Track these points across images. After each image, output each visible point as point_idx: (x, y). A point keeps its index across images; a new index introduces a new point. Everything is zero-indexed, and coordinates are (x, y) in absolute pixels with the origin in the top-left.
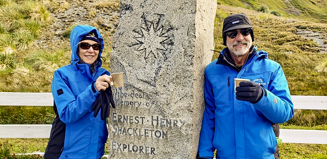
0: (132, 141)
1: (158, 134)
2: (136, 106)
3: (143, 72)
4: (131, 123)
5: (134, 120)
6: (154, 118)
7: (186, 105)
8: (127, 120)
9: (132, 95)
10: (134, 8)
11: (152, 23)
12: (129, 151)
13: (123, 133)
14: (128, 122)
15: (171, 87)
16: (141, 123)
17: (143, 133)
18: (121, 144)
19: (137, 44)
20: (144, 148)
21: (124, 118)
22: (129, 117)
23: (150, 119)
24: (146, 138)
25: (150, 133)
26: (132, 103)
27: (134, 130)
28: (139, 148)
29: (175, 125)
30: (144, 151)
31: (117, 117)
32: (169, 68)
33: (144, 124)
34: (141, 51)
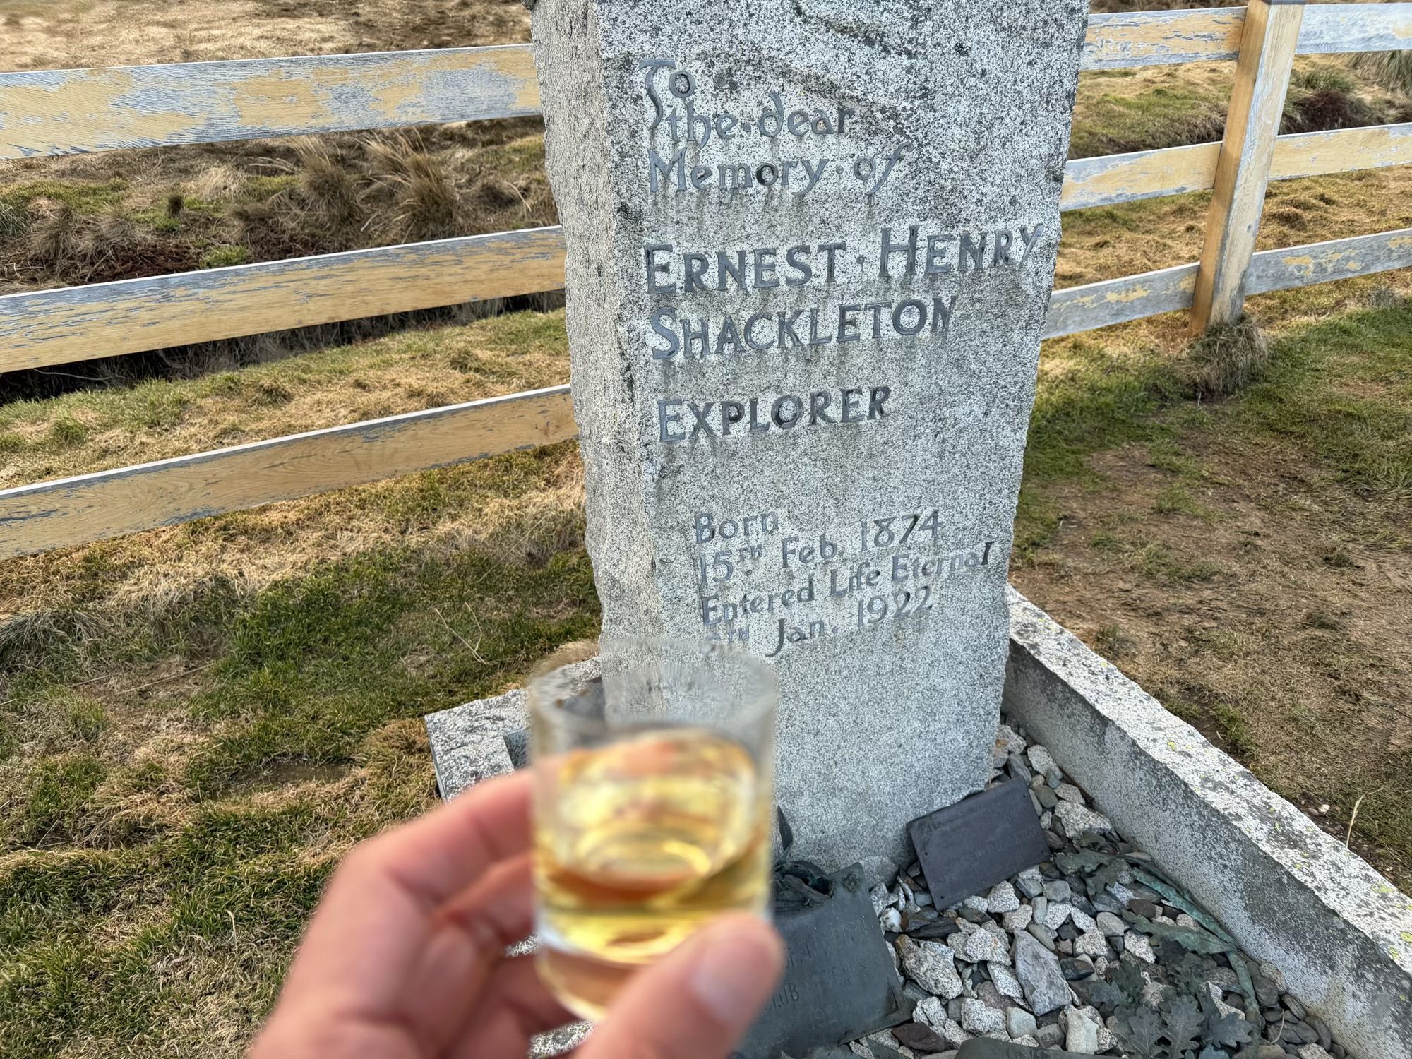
0: (775, 378)
1: (909, 320)
2: (795, 187)
4: (766, 289)
5: (785, 271)
6: (894, 241)
8: (739, 277)
9: (771, 126)
12: (755, 427)
13: (720, 350)
14: (750, 282)
16: (822, 280)
17: (830, 326)
18: (709, 406)
20: (835, 395)
21: (724, 266)
22: (750, 259)
23: (872, 250)
24: (844, 352)
25: (865, 321)
26: (773, 169)
27: (782, 324)
28: (807, 406)
29: (1002, 256)
30: (834, 412)
31: (678, 266)
33: (841, 280)
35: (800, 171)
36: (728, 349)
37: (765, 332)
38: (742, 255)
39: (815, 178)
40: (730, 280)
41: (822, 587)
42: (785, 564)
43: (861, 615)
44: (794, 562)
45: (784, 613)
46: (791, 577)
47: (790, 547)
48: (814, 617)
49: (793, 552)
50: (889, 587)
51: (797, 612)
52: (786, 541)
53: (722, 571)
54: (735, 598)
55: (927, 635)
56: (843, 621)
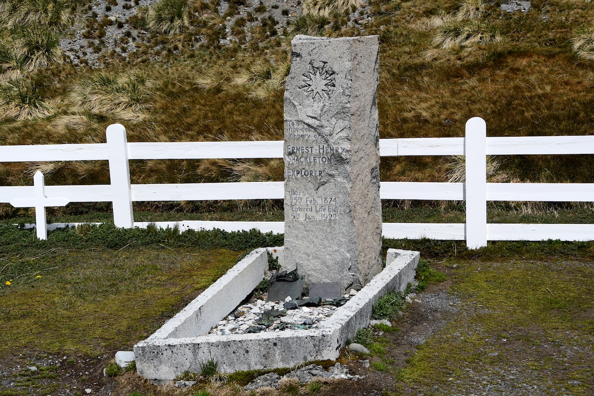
0: (304, 167)
1: (324, 160)
2: (306, 138)
3: (311, 109)
4: (303, 153)
5: (305, 150)
6: (320, 147)
7: (345, 135)
8: (299, 150)
9: (303, 130)
10: (303, 56)
11: (318, 68)
12: (302, 176)
14: (300, 151)
15: (334, 121)
16: (311, 152)
17: (312, 160)
18: (295, 171)
19: (307, 86)
20: (314, 171)
21: (297, 149)
22: (300, 148)
23: (318, 148)
24: (315, 164)
25: (318, 159)
26: (303, 135)
27: (305, 158)
28: (309, 173)
29: (336, 151)
30: (313, 174)
31: (291, 148)
32: (331, 105)
33: (313, 152)
34: (309, 92)
35: (307, 136)
36: (297, 161)
37: (302, 160)
39: (309, 137)
40: (297, 151)
41: (314, 209)
42: (306, 202)
43: (322, 217)
44: (308, 202)
45: (306, 212)
46: (308, 205)
47: (308, 199)
48: (312, 215)
50: (328, 213)
51: (309, 213)
52: (307, 198)
53: (295, 201)
54: (297, 207)
55: (337, 226)
56: (318, 217)
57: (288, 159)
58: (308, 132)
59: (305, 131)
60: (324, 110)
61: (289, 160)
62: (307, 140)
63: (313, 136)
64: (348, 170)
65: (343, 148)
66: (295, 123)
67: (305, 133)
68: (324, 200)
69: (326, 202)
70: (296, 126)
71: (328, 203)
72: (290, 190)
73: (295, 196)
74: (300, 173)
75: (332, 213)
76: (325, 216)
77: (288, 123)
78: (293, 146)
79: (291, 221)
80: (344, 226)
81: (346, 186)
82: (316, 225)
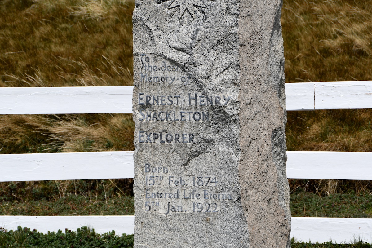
0: (165, 128)
1: (197, 117)
2: (169, 82)
3: (176, 37)
4: (163, 105)
5: (167, 102)
6: (191, 97)
7: (231, 78)
8: (157, 102)
9: (163, 69)
12: (162, 142)
13: (153, 120)
14: (160, 103)
15: (212, 54)
16: (176, 104)
17: (178, 117)
18: (151, 134)
20: (181, 135)
21: (154, 99)
22: (160, 98)
23: (187, 98)
24: (182, 124)
25: (187, 116)
26: (164, 78)
27: (167, 114)
28: (174, 137)
29: (217, 102)
30: (180, 140)
31: (145, 99)
32: (208, 30)
33: (180, 105)
34: (174, 9)
35: (170, 79)
36: (155, 119)
37: (163, 116)
38: (158, 97)
39: (173, 80)
40: (155, 102)
41: (181, 195)
42: (170, 185)
43: (194, 207)
45: (170, 200)
46: (171, 189)
47: (172, 179)
48: (179, 204)
49: (172, 181)
50: (203, 201)
51: (173, 201)
52: (170, 177)
53: (152, 182)
54: (155, 192)
55: (217, 222)
56: (188, 208)
57: (140, 116)
58: (172, 72)
59: (166, 71)
60: (197, 38)
61: (142, 117)
62: (170, 85)
63: (180, 78)
64: (236, 132)
65: (226, 97)
66: (151, 59)
67: (167, 74)
68: (197, 180)
69: (200, 183)
70: (152, 64)
71: (204, 185)
72: (143, 164)
73: (151, 174)
74: (159, 138)
75: (210, 201)
76: (200, 206)
77: (140, 58)
78: (148, 95)
79: (145, 215)
80: (229, 222)
81: (233, 158)
82: (186, 220)
